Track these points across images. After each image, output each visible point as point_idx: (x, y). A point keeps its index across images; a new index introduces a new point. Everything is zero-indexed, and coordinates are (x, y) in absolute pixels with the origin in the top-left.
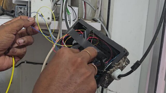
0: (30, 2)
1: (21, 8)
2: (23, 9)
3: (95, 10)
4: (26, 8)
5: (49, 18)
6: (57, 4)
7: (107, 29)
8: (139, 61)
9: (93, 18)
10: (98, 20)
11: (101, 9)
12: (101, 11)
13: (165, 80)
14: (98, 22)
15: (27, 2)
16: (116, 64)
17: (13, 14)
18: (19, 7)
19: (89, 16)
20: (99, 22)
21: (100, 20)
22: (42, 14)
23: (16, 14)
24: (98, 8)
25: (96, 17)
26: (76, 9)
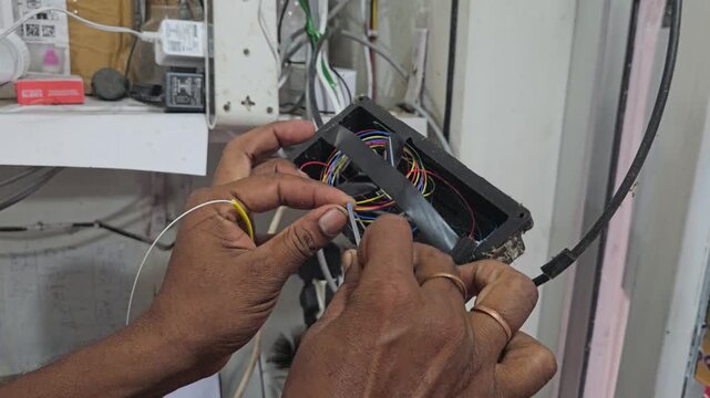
0: (212, 61)
1: (183, 80)
2: (189, 81)
3: (405, 74)
4: (199, 80)
5: (270, 110)
6: (290, 62)
7: (446, 134)
8: (571, 249)
9: (401, 102)
10: (417, 107)
11: (424, 74)
12: (423, 80)
13: (623, 286)
14: (417, 113)
15: (202, 60)
16: (494, 250)
17: (158, 99)
18: (178, 77)
19: (386, 93)
20: (421, 116)
21: (423, 106)
22: (248, 98)
23: (168, 99)
24: (415, 72)
25: (411, 98)
26: (349, 76)
